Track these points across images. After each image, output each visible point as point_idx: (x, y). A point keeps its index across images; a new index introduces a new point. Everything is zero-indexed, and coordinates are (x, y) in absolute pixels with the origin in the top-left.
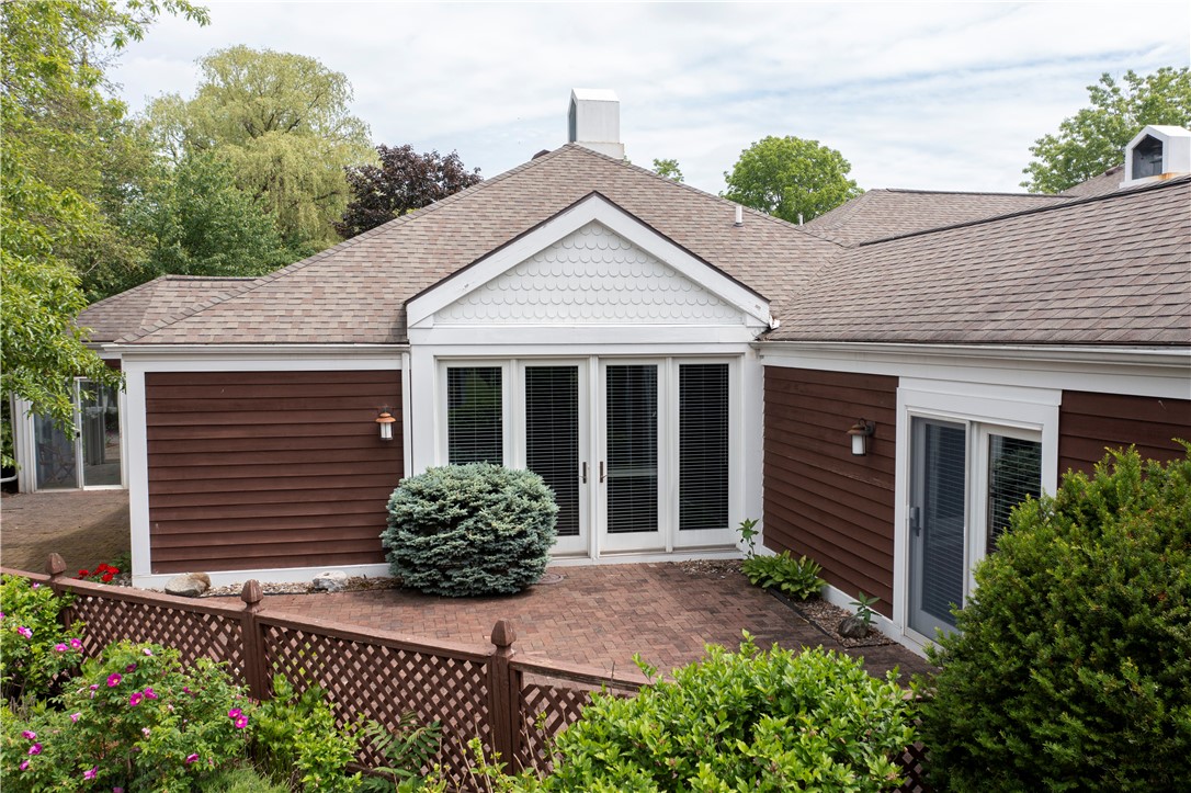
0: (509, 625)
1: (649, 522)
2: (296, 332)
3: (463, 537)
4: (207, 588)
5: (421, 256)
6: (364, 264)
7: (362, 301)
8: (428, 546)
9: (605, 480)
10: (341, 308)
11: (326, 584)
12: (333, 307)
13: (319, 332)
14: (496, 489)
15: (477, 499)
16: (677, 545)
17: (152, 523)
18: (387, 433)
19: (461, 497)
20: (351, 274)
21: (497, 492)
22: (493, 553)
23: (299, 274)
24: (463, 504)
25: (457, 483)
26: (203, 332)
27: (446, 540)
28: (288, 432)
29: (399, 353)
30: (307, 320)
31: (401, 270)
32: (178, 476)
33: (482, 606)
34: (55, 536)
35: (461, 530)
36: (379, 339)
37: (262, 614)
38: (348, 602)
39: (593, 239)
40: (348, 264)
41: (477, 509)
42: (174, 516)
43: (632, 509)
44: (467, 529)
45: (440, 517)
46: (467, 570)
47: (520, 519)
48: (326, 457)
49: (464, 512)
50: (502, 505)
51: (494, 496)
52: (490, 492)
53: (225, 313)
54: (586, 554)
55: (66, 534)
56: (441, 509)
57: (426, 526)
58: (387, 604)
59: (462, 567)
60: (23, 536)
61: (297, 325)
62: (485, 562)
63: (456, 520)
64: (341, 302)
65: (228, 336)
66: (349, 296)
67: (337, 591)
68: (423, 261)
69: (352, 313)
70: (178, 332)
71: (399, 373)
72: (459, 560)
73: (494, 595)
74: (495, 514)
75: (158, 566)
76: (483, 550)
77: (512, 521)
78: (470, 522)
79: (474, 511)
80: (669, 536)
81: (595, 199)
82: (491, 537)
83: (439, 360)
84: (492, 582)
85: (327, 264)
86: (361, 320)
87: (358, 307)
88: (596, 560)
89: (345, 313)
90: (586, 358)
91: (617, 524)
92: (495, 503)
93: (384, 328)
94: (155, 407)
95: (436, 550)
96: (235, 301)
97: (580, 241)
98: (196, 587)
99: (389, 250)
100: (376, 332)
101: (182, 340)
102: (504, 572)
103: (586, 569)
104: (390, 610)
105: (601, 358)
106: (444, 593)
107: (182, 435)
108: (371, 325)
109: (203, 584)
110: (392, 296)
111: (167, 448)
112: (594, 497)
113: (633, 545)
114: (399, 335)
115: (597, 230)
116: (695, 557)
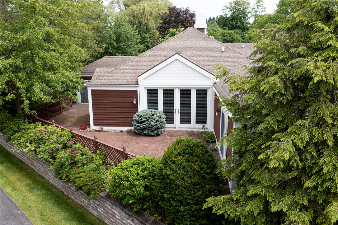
0: (125, 147)
1: (189, 122)
2: (118, 82)
3: (145, 125)
4: (103, 130)
5: (147, 62)
6: (135, 65)
7: (132, 75)
8: (139, 126)
9: (180, 113)
10: (128, 76)
11: (123, 131)
12: (126, 76)
13: (122, 82)
14: (153, 115)
15: (149, 117)
16: (195, 127)
17: (93, 117)
18: (135, 102)
19: (145, 117)
20: (131, 67)
21: (153, 116)
22: (151, 128)
23: (121, 67)
24: (146, 118)
25: (145, 114)
26: (101, 82)
27: (142, 125)
28: (117, 101)
29: (137, 87)
30: (120, 79)
31: (142, 66)
32: (98, 109)
33: (148, 138)
34: (82, 115)
35: (145, 123)
36: (133, 84)
37: (97, 141)
38: (126, 135)
39: (176, 63)
40: (131, 65)
41: (149, 119)
42: (97, 116)
43: (185, 119)
44: (146, 123)
45: (141, 121)
46: (146, 131)
47: (156, 122)
48: (124, 106)
49: (146, 120)
50: (153, 119)
51: (152, 117)
52: (152, 116)
53: (106, 77)
54: (175, 128)
55: (84, 115)
56: (141, 119)
57: (139, 122)
58: (132, 136)
59: (146, 130)
60: (76, 115)
61: (118, 80)
62: (150, 130)
63: (144, 122)
64: (128, 75)
65: (105, 83)
66: (130, 73)
67: (125, 132)
68: (147, 64)
69: (129, 77)
70: (97, 82)
71: (137, 90)
72: (144, 129)
73: (151, 136)
74: (152, 121)
75: (95, 125)
76: (149, 127)
77: (155, 122)
78: (147, 122)
79: (148, 120)
80: (193, 126)
81: (177, 54)
82: (150, 125)
83: (145, 88)
84: (150, 133)
85: (127, 65)
86: (131, 79)
87: (131, 76)
88: (177, 129)
89: (128, 77)
90: (175, 88)
91: (182, 122)
92: (152, 118)
93: (135, 81)
94: (93, 96)
95: (140, 127)
96: (108, 74)
97: (174, 63)
98: (100, 130)
99: (140, 61)
100: (133, 82)
101: (97, 84)
102: (153, 132)
103: (175, 131)
104: (132, 137)
105: (178, 88)
106: (143, 135)
107: (98, 101)
108: (132, 80)
109: (102, 129)
110: (138, 73)
111: (95, 104)
112: (177, 117)
113: (185, 127)
114: (137, 83)
115: (178, 61)
116: (198, 130)
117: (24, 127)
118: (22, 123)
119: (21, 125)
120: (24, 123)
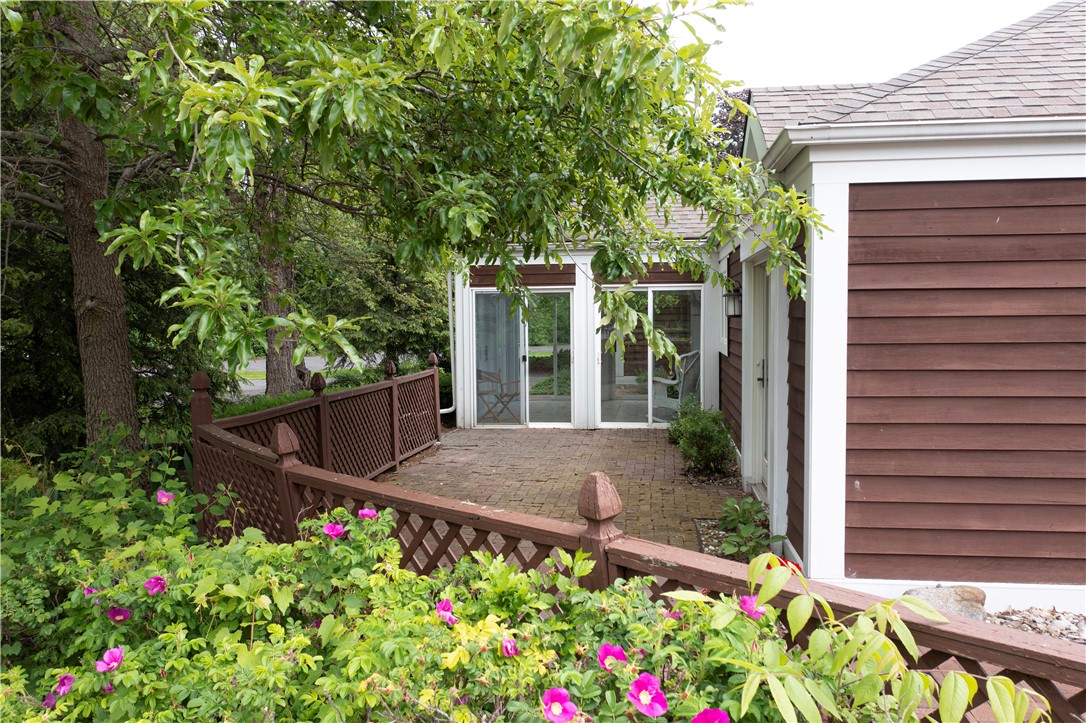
32: (902, 388)
42: (890, 466)
94: (864, 254)
107: (914, 307)
111: (883, 333)
117: (137, 578)
118: (111, 529)
119: (96, 548)
120: (134, 529)
